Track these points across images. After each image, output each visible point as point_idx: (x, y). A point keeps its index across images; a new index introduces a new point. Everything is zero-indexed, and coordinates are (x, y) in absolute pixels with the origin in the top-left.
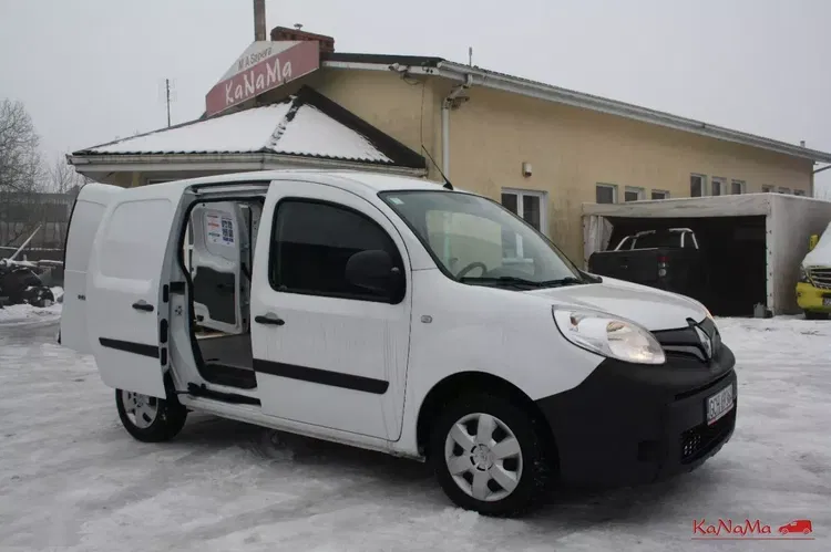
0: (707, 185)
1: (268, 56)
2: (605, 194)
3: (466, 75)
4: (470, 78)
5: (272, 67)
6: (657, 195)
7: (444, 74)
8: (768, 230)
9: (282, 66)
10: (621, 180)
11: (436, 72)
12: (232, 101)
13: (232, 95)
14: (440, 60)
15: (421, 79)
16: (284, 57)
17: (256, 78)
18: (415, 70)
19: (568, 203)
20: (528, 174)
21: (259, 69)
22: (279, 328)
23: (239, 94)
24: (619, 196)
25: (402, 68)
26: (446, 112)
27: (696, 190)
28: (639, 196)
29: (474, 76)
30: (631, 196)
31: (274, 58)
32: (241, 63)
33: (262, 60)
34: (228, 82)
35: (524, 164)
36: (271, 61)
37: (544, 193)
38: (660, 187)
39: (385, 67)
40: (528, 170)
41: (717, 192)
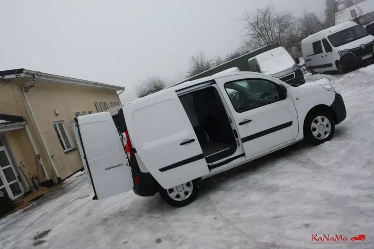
3: (34, 75)
4: (36, 76)
11: (23, 75)
20: (57, 114)
22: (250, 123)
25: (1, 77)
26: (25, 94)
35: (55, 110)
37: (63, 121)
40: (57, 112)
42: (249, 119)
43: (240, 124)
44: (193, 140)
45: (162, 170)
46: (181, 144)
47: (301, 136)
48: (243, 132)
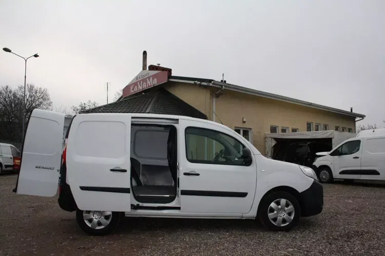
0: (313, 126)
1: (148, 76)
2: (273, 130)
3: (222, 86)
4: (223, 87)
5: (149, 80)
6: (294, 130)
7: (214, 86)
8: (333, 143)
9: (153, 79)
10: (280, 125)
11: (211, 85)
12: (133, 91)
13: (133, 89)
14: (213, 80)
15: (205, 87)
16: (154, 77)
17: (143, 84)
18: (204, 83)
19: (260, 133)
20: (244, 122)
21: (144, 80)
23: (136, 89)
24: (279, 130)
25: (199, 83)
26: (214, 99)
27: (309, 129)
28: (287, 131)
29: (225, 86)
30: (284, 131)
31: (150, 77)
32: (137, 78)
33: (145, 77)
34: (132, 85)
35: (243, 118)
36: (149, 78)
37: (251, 129)
38: (295, 127)
39: (193, 82)
40: (245, 120)
41: (317, 130)
42: (197, 173)
43: (185, 174)
44: (125, 171)
45: (83, 188)
46: (112, 170)
47: (253, 213)
48: (185, 183)
